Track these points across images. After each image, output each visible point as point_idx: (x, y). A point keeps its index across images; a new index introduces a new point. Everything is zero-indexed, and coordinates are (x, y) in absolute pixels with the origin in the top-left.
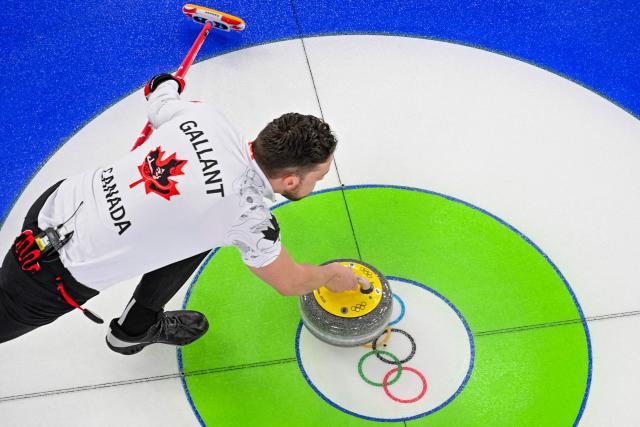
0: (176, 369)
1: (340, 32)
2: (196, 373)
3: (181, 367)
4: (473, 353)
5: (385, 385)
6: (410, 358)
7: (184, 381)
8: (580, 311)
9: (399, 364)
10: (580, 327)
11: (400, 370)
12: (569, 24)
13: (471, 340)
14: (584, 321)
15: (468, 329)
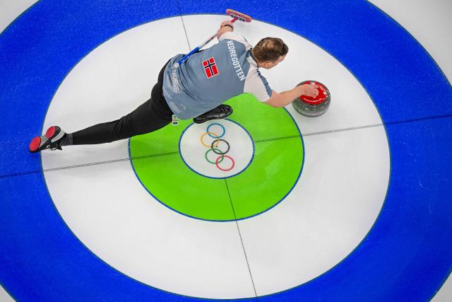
0: (128, 157)
1: (198, 13)
2: (136, 158)
3: (130, 155)
4: (254, 150)
5: (217, 163)
6: (227, 152)
7: (131, 162)
8: (300, 132)
9: (223, 154)
10: (300, 138)
11: (223, 157)
12: (295, 10)
13: (253, 144)
14: (301, 136)
15: (252, 140)
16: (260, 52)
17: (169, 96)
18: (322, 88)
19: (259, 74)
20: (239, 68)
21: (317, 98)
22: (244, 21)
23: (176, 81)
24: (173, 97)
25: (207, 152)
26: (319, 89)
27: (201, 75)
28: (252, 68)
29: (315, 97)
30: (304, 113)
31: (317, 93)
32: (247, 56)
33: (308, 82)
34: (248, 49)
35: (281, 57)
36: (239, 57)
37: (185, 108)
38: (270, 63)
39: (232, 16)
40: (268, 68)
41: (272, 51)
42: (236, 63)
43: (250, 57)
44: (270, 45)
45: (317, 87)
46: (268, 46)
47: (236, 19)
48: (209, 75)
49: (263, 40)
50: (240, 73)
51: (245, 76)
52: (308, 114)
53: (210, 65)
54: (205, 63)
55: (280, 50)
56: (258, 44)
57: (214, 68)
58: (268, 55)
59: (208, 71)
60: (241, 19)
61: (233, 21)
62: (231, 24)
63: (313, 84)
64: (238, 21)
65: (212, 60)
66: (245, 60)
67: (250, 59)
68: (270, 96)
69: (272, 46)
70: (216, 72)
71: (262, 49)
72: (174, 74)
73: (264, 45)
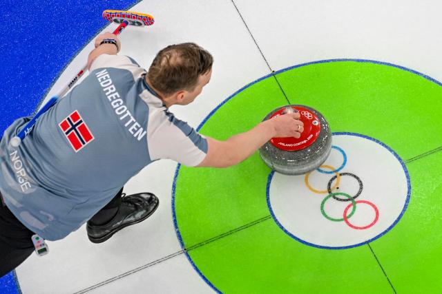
0: (179, 248)
2: (195, 247)
3: (182, 245)
5: (345, 218)
7: (188, 255)
11: (354, 204)
16: (161, 76)
17: (15, 202)
18: (308, 115)
19: (172, 118)
20: (128, 118)
21: (304, 136)
22: (140, 24)
23: (20, 171)
24: (21, 203)
25: (323, 203)
26: (303, 119)
27: (63, 149)
28: (155, 112)
29: (298, 136)
30: (286, 170)
31: (301, 128)
32: (139, 91)
33: (280, 111)
34: (137, 77)
35: (202, 78)
36: (123, 97)
37: (52, 217)
38: (186, 93)
39: (116, 21)
40: (185, 103)
41: (180, 69)
42: (122, 109)
43: (145, 92)
44: (176, 59)
45: (298, 115)
46: (172, 61)
47: (125, 24)
48: (77, 146)
49: (161, 54)
50: (133, 126)
51: (145, 129)
52: (296, 170)
53: (74, 127)
54: (64, 126)
55: (196, 63)
56: (154, 64)
57: (83, 129)
58: (176, 78)
59: (72, 138)
60: (133, 24)
61: (118, 31)
62: (113, 37)
63: (290, 111)
64: (129, 27)
65: (75, 117)
66: (138, 100)
67: (146, 95)
68: (205, 151)
69: (179, 60)
70: (88, 137)
71: (161, 69)
72: (15, 159)
73: (164, 61)
